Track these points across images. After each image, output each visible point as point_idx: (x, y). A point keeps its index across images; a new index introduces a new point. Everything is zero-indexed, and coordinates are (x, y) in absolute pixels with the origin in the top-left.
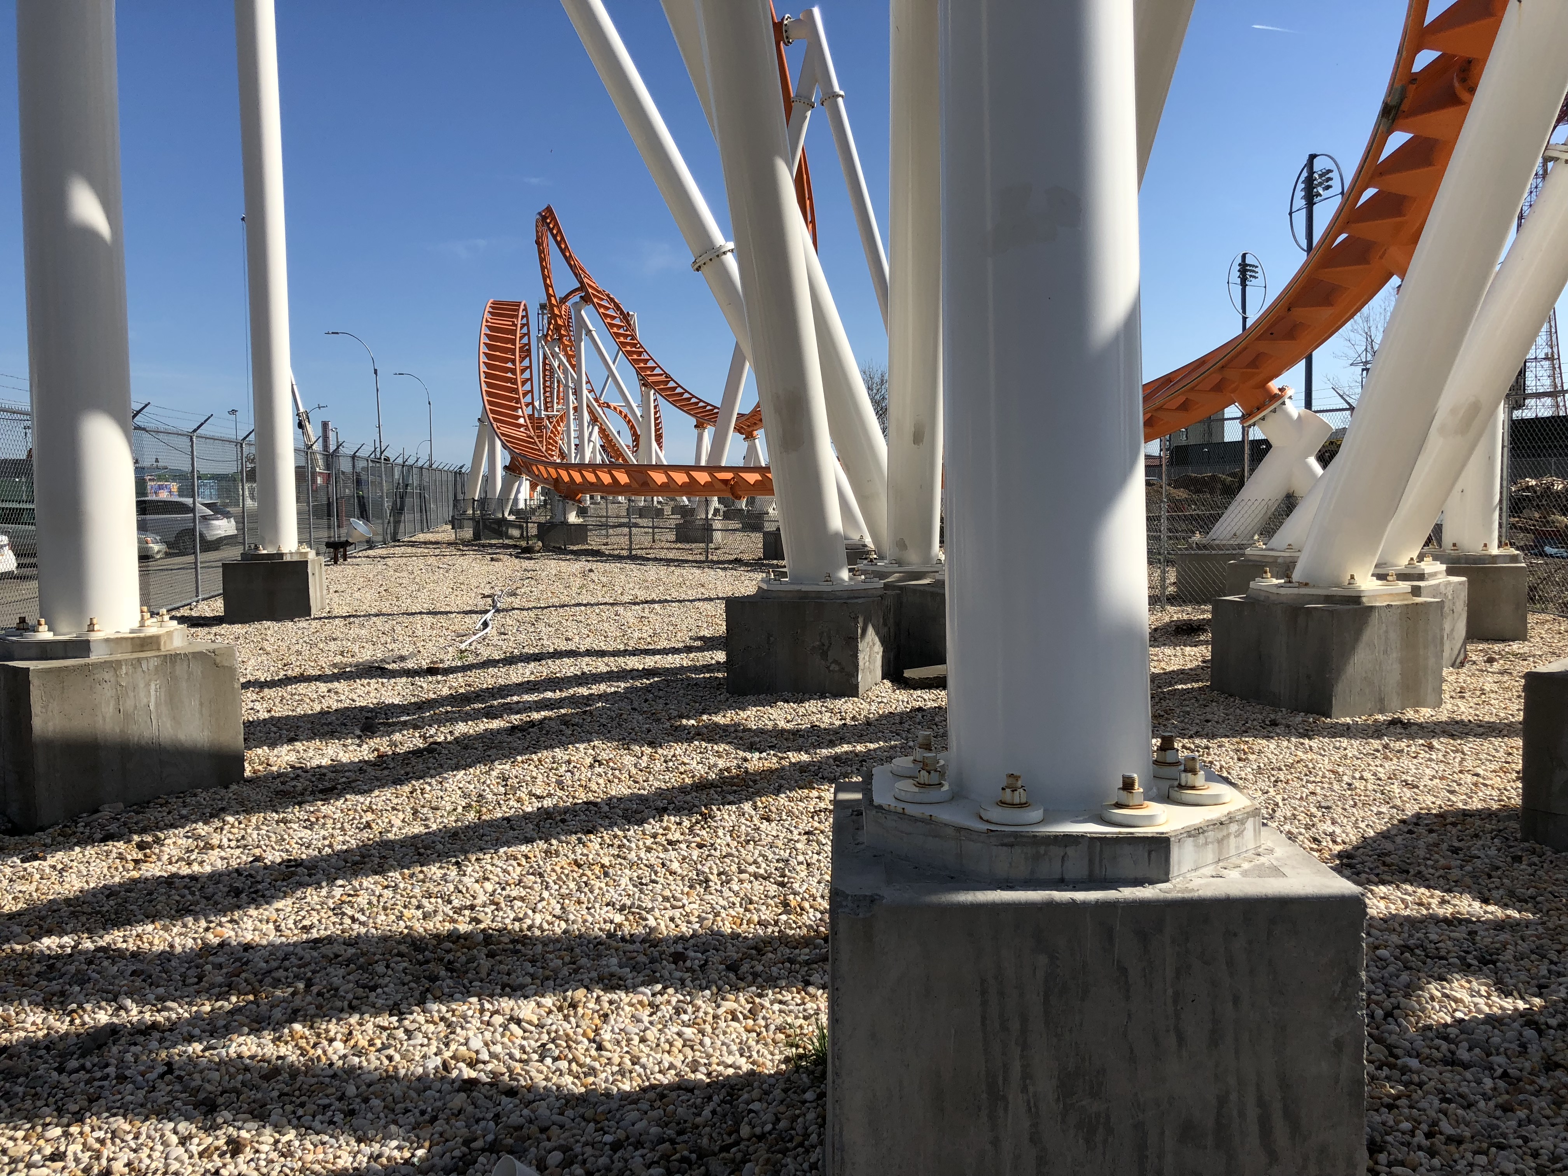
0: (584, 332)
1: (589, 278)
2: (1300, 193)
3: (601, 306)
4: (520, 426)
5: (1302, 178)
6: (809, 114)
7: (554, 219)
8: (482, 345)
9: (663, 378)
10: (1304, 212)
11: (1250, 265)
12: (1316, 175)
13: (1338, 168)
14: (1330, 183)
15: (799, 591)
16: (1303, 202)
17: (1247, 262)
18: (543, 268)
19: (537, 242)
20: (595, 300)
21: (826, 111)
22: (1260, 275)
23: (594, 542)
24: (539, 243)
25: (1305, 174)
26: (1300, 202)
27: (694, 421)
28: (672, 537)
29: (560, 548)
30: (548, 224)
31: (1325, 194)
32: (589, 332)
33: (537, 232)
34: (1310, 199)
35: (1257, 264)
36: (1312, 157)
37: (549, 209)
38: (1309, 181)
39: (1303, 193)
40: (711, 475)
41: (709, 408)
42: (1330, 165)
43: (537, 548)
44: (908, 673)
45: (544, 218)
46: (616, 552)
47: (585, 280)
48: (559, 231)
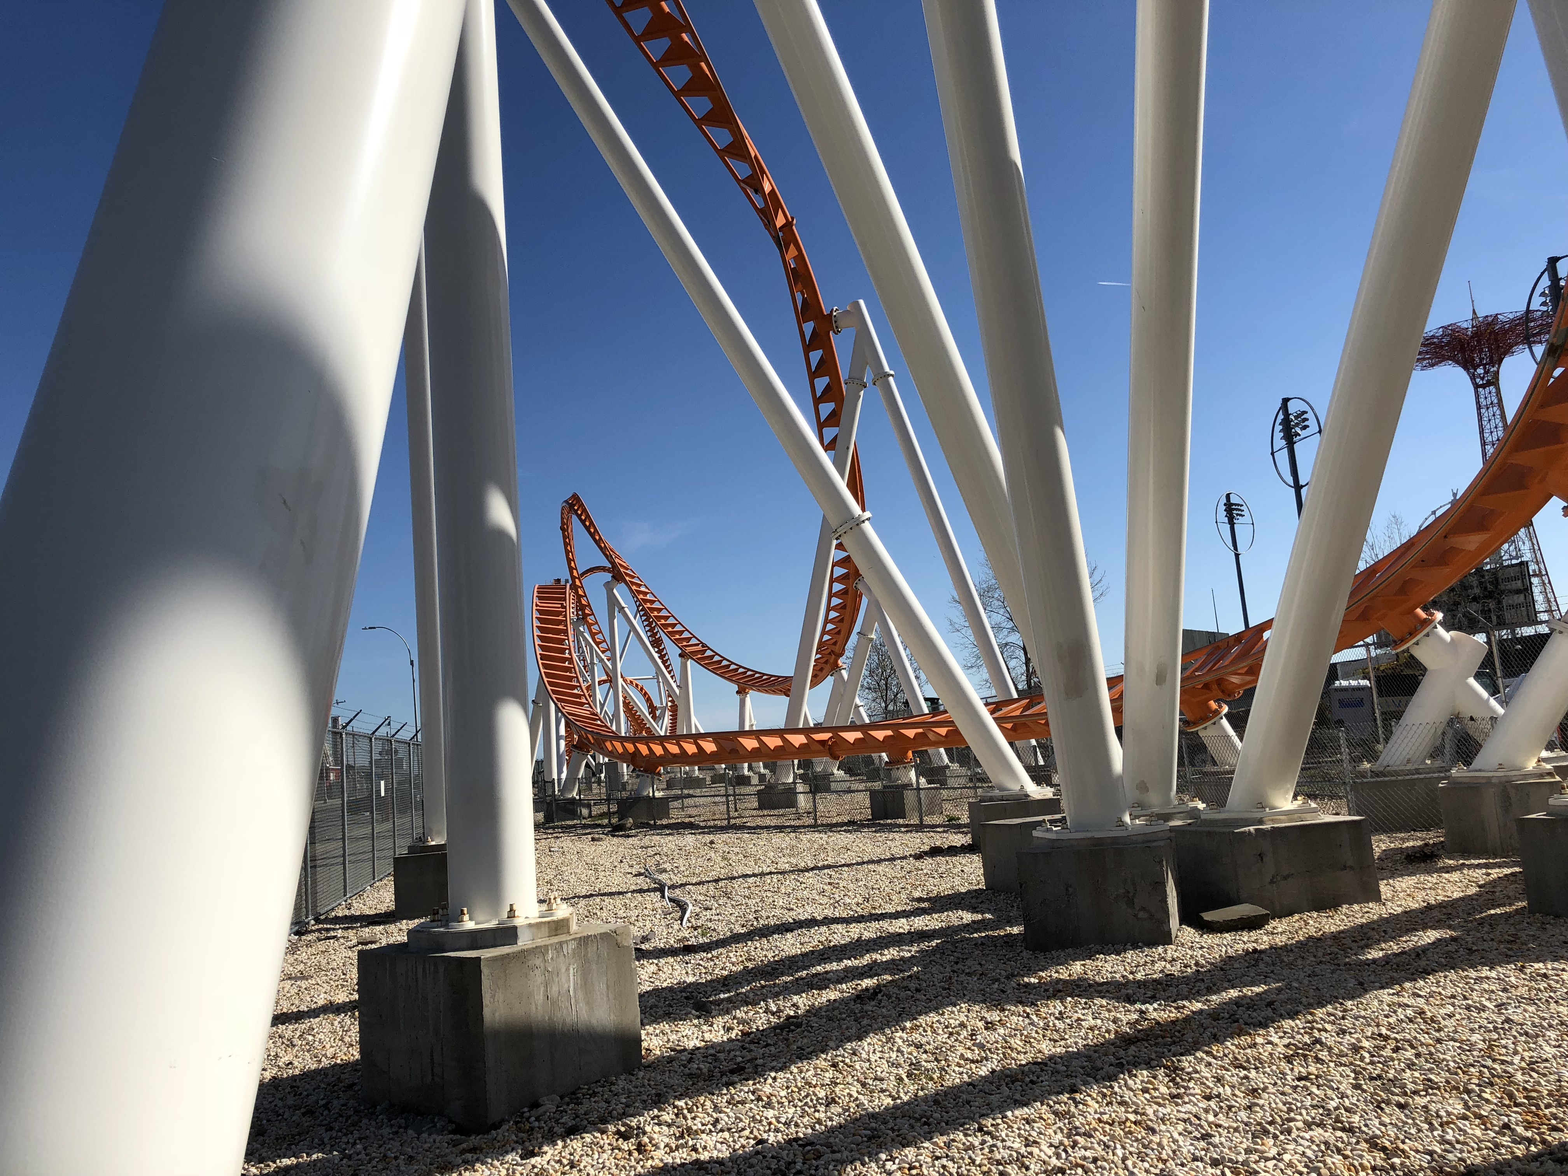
0: (616, 609)
1: (618, 557)
2: (1279, 435)
3: (633, 583)
4: (582, 704)
5: (1279, 421)
6: (862, 393)
7: (582, 505)
8: (535, 628)
9: (700, 647)
10: (1285, 451)
11: (1236, 505)
12: (1292, 417)
13: (1313, 409)
14: (1306, 423)
15: (1093, 838)
16: (1284, 442)
17: (1232, 501)
18: (567, 553)
19: (562, 529)
20: (627, 578)
21: (878, 390)
22: (1245, 513)
23: (676, 816)
24: (564, 529)
25: (1281, 416)
26: (1280, 443)
27: (735, 688)
28: (756, 804)
29: (648, 824)
30: (576, 511)
31: (1303, 434)
32: (622, 609)
33: (562, 519)
34: (1290, 439)
35: (1241, 502)
36: (1286, 401)
37: (575, 497)
38: (1286, 423)
39: (1282, 434)
40: (808, 737)
41: (749, 673)
42: (1304, 407)
43: (629, 825)
44: (1208, 916)
45: (571, 506)
46: (712, 823)
47: (617, 560)
48: (588, 516)
